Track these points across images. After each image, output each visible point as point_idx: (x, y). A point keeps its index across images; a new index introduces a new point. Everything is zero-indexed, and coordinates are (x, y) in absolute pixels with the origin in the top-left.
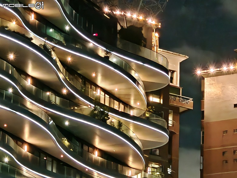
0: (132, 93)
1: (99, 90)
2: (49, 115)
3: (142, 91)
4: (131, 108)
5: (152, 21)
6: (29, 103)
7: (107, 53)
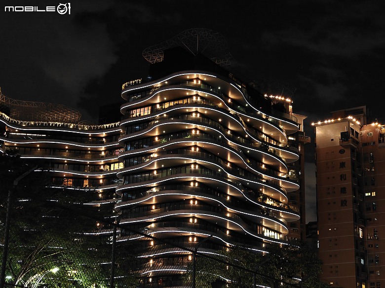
0: (280, 136)
1: (263, 135)
2: (240, 148)
4: (280, 143)
5: (288, 100)
6: (230, 142)
7: (267, 117)
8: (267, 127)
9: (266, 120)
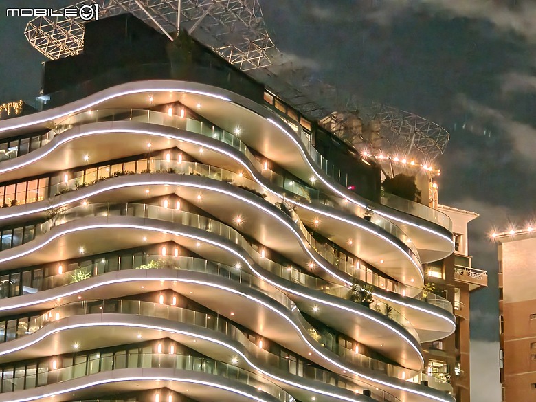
0: (404, 266)
1: (358, 263)
2: (291, 299)
3: (417, 264)
4: (402, 286)
5: (428, 168)
6: (264, 283)
7: (368, 212)
9: (367, 221)
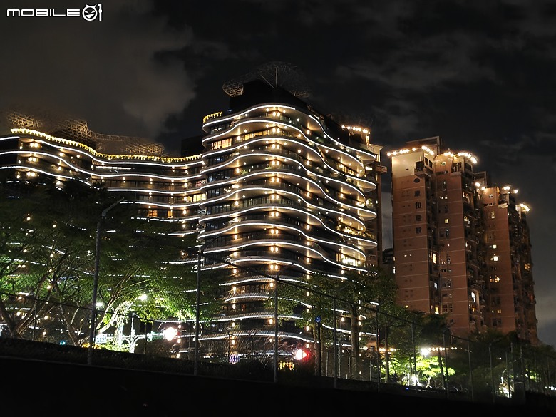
0: (358, 166)
1: (342, 165)
2: (318, 178)
3: (362, 165)
4: (357, 173)
5: (365, 131)
7: (345, 147)
8: (345, 158)
9: (344, 150)
